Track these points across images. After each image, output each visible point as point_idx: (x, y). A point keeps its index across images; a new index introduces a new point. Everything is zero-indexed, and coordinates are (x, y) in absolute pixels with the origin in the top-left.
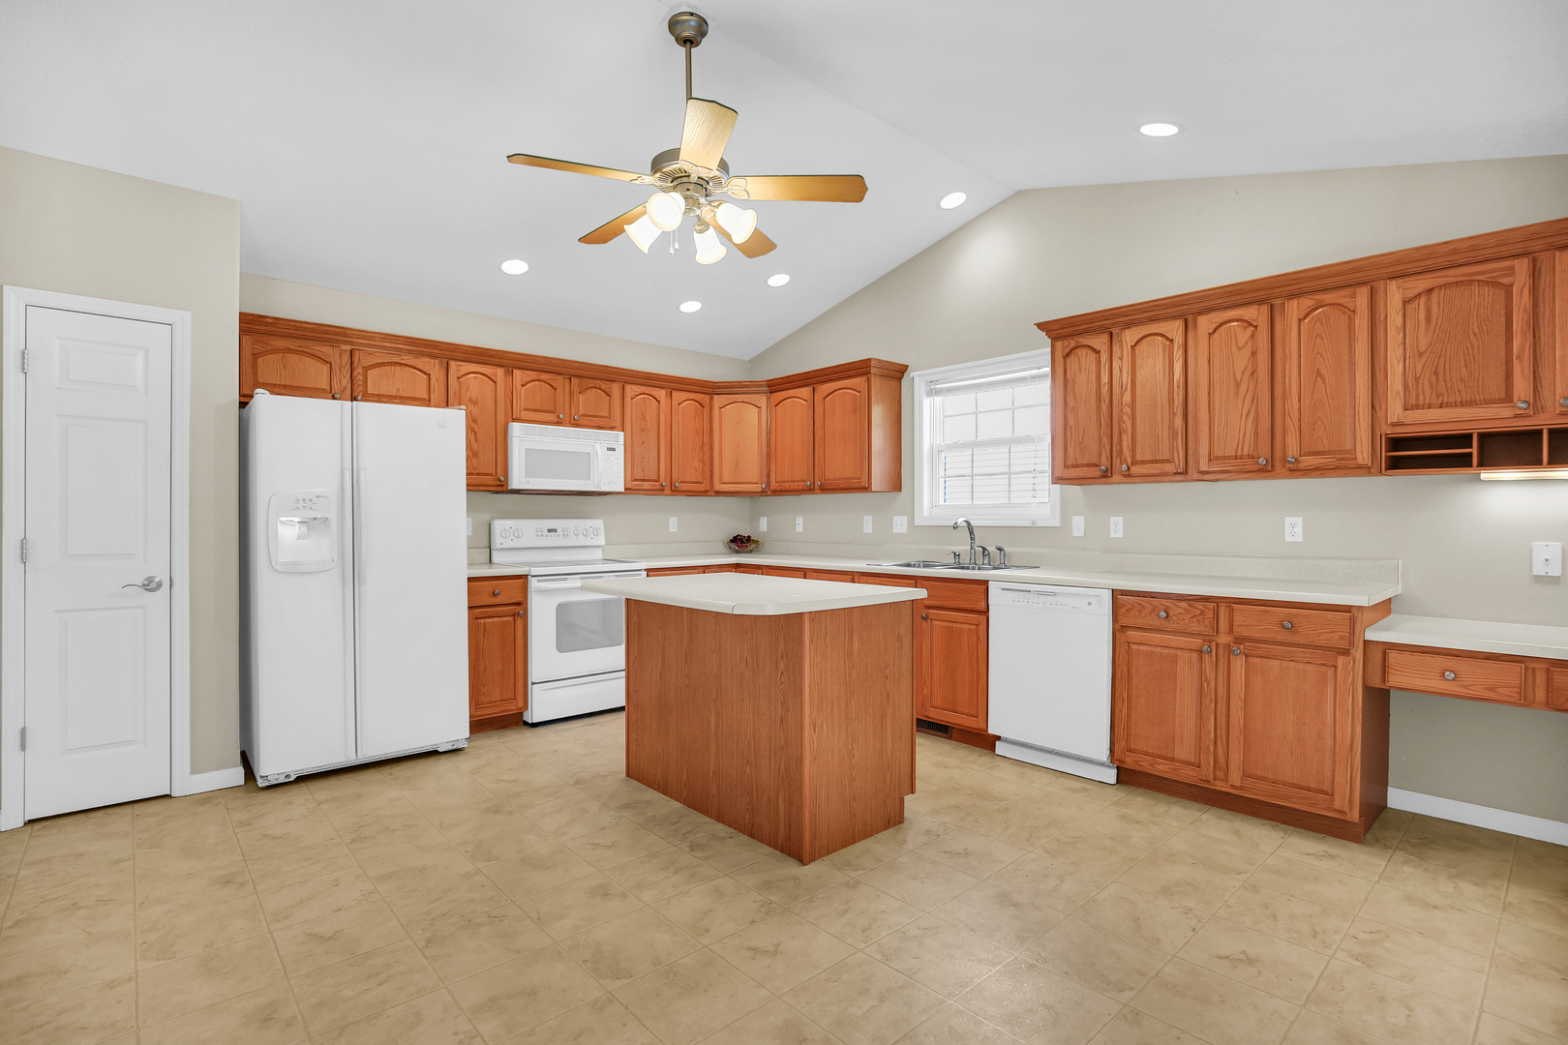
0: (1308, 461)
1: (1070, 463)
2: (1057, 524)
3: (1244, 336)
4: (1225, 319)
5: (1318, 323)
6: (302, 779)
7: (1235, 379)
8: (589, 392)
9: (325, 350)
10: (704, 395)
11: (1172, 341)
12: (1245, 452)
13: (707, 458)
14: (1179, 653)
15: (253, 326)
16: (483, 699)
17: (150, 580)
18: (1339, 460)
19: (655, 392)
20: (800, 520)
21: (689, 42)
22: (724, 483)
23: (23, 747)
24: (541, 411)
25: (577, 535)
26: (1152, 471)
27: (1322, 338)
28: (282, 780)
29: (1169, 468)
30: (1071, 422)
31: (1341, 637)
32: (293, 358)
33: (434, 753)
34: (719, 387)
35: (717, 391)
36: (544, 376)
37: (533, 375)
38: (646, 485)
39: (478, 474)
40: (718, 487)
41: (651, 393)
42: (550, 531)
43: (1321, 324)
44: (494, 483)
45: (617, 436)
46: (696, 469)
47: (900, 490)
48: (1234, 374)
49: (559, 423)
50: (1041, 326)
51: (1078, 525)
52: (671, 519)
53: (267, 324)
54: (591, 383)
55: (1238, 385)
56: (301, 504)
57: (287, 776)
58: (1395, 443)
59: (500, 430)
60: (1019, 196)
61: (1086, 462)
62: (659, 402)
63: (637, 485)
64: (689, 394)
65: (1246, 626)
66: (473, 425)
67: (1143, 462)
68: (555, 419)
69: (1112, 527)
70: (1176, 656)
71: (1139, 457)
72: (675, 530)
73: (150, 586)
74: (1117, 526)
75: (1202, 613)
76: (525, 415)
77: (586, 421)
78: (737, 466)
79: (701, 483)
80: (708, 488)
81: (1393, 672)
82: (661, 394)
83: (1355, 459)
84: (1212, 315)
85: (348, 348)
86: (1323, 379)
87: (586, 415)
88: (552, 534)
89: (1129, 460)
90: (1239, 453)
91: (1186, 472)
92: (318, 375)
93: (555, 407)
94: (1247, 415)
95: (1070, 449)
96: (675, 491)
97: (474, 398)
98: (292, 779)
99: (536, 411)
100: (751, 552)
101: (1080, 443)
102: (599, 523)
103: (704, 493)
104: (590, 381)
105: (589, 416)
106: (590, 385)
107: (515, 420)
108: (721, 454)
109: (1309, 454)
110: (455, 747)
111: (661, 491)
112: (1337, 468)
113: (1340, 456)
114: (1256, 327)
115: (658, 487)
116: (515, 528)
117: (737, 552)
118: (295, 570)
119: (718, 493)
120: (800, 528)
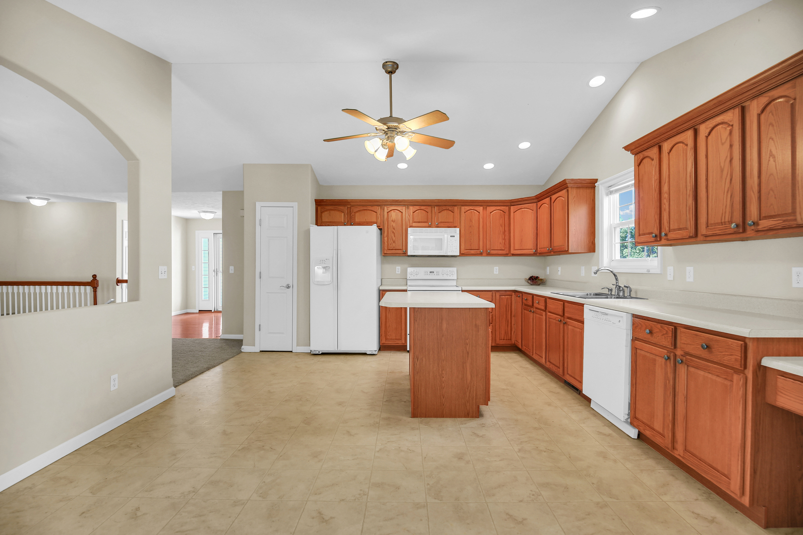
0: (764, 224)
1: (641, 232)
2: (658, 271)
3: (725, 134)
4: (714, 124)
5: (771, 114)
6: (323, 354)
7: (721, 167)
8: (443, 212)
9: (341, 208)
10: (505, 207)
11: (687, 145)
12: (727, 220)
13: (507, 237)
14: (657, 358)
15: (320, 204)
16: (388, 337)
17: (288, 285)
18: (784, 221)
19: (478, 208)
20: (560, 269)
21: (391, 73)
22: (516, 250)
23: (260, 330)
24: (422, 222)
25: (443, 274)
26: (678, 236)
27: (773, 126)
28: (317, 353)
29: (687, 234)
31: (736, 360)
32: (332, 212)
33: (365, 354)
34: (513, 202)
35: (512, 204)
36: (423, 208)
37: (418, 208)
38: (473, 252)
39: (395, 249)
40: (513, 252)
41: (475, 209)
42: (431, 272)
43: (773, 115)
44: (402, 253)
45: (456, 230)
46: (500, 243)
47: (594, 251)
48: (720, 163)
49: (430, 227)
50: (627, 148)
51: (670, 272)
52: (495, 268)
53: (324, 202)
54: (444, 208)
55: (722, 172)
56: (322, 262)
57: (319, 352)
59: (404, 232)
60: (642, 64)
61: (648, 232)
62: (479, 213)
63: (467, 252)
64: (496, 207)
65: (687, 344)
66: (393, 230)
67: (674, 230)
68: (427, 225)
69: (687, 274)
70: (655, 360)
71: (672, 227)
72: (497, 273)
73: (288, 287)
74: (690, 274)
75: (667, 333)
76: (414, 224)
77: (442, 224)
78: (522, 241)
79: (504, 250)
80: (507, 252)
81: (781, 394)
82: (480, 209)
83: (795, 220)
84: (708, 123)
85: (349, 206)
86: (774, 157)
87: (442, 222)
88: (432, 274)
89: (667, 229)
90: (723, 221)
91: (696, 235)
92: (341, 217)
93: (427, 220)
94: (727, 192)
95: (641, 224)
96: (489, 254)
97: (393, 220)
98: (320, 353)
99: (419, 222)
100: (539, 285)
101: (645, 220)
102: (455, 269)
103: (506, 255)
104: (444, 207)
105: (444, 222)
106: (444, 209)
107: (410, 227)
108: (514, 235)
109: (767, 217)
110: (373, 353)
111: (481, 254)
112: (784, 228)
113: (784, 219)
114: (732, 126)
115: (479, 253)
116: (415, 271)
117: (531, 285)
118: (320, 284)
119: (513, 255)
120: (559, 273)
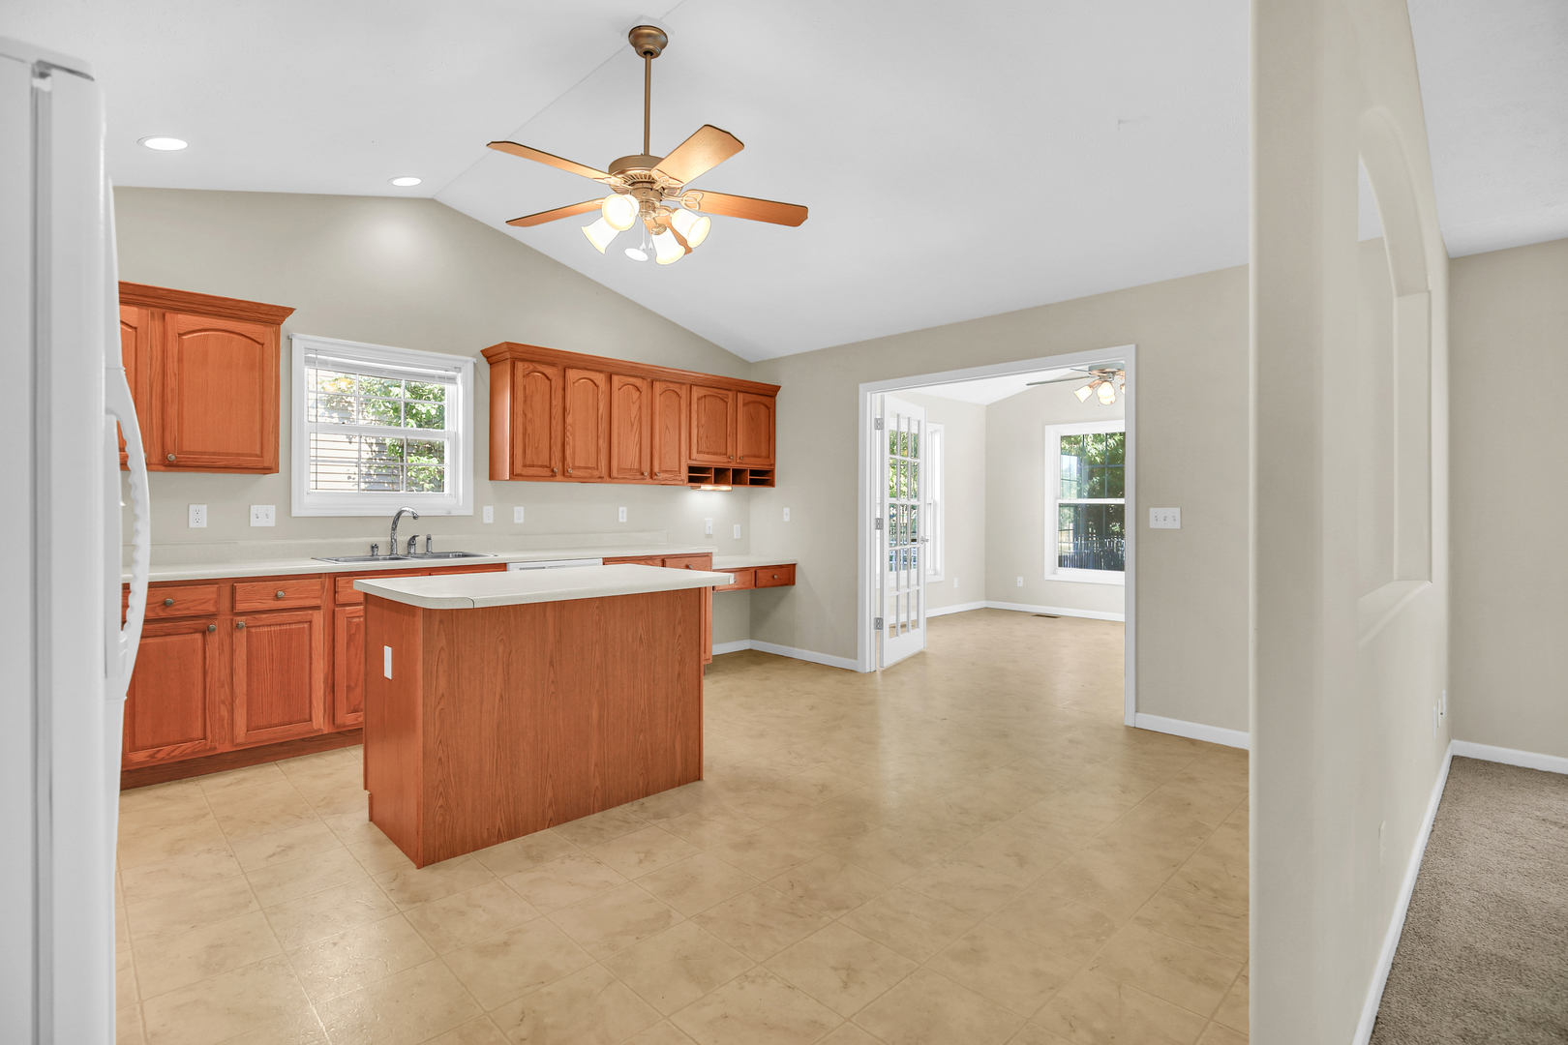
0: (662, 475)
1: (528, 463)
2: (470, 512)
3: (636, 395)
4: (627, 382)
5: (667, 399)
11: (598, 386)
12: (635, 467)
18: (674, 476)
21: (650, 54)
26: (586, 475)
27: (669, 408)
29: (596, 473)
30: (529, 430)
43: (669, 400)
51: (488, 514)
55: (632, 425)
58: (692, 469)
61: (540, 464)
67: (579, 468)
69: (516, 515)
71: (576, 464)
74: (519, 514)
83: (680, 476)
84: (620, 377)
86: (669, 430)
89: (571, 465)
90: (632, 468)
95: (528, 452)
101: (536, 448)
109: (662, 471)
112: (673, 480)
114: (641, 392)
